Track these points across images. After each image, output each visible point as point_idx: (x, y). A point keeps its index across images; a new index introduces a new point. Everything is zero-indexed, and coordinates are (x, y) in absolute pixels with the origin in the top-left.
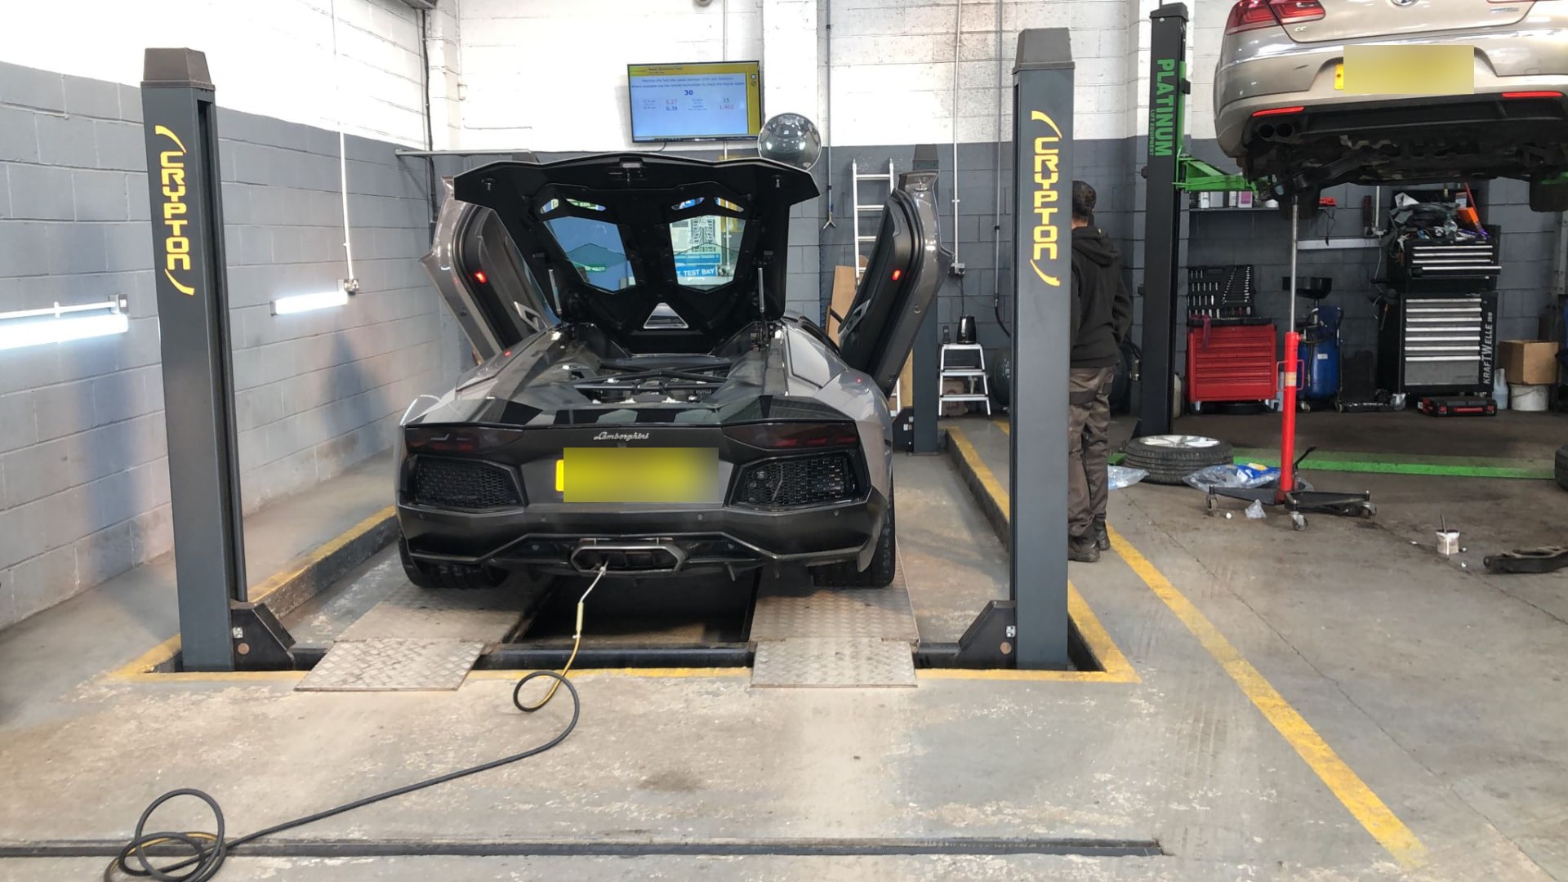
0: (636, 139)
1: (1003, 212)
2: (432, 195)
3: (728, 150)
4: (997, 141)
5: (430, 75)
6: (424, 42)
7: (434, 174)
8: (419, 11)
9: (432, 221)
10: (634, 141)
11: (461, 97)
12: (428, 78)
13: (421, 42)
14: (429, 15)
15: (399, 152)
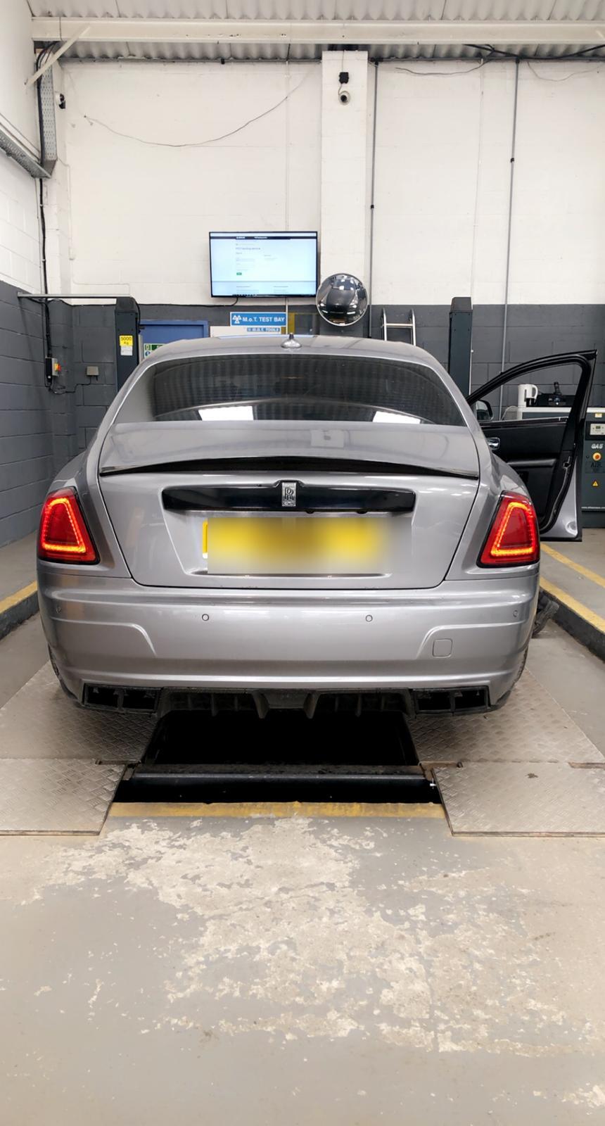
0: (214, 294)
1: (507, 361)
2: (47, 336)
3: (289, 306)
4: (504, 303)
5: (46, 236)
6: (42, 208)
7: (49, 319)
8: (38, 180)
9: (46, 357)
10: (212, 296)
11: (72, 257)
12: (44, 238)
13: (39, 208)
14: (46, 186)
15: (20, 295)
